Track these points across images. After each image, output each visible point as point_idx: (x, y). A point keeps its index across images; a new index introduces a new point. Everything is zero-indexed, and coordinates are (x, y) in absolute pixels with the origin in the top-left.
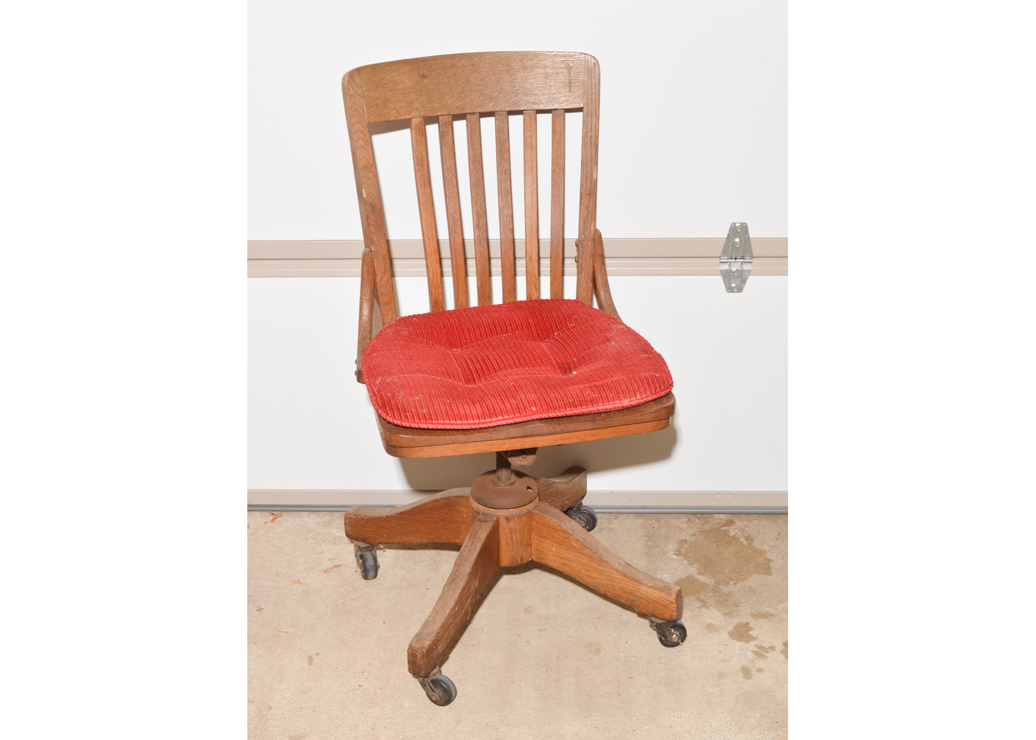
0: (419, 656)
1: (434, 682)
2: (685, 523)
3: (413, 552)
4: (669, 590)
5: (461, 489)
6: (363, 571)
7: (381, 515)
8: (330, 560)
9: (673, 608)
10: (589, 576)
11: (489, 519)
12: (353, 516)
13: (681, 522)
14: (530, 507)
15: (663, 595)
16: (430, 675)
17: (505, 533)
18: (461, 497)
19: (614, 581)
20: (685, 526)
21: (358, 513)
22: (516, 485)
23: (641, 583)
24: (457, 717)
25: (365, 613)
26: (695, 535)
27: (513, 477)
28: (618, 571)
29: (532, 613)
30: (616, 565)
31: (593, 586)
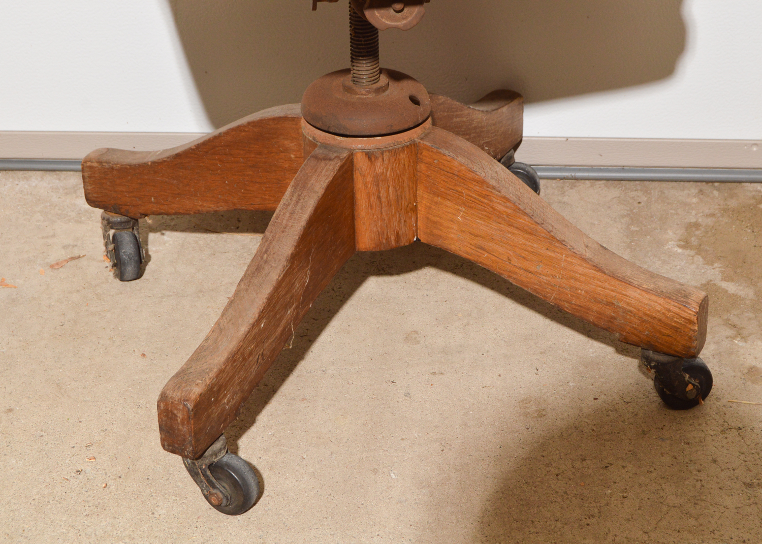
0: (180, 416)
1: (212, 467)
2: (695, 197)
3: (213, 236)
4: (686, 296)
5: (285, 106)
6: (114, 265)
7: (145, 160)
8: (65, 247)
9: (691, 333)
10: (526, 270)
11: (333, 156)
12: (95, 165)
13: (689, 194)
14: (414, 134)
15: (673, 307)
16: (207, 454)
17: (365, 185)
18: (284, 119)
19: (576, 280)
20: (695, 200)
21: (105, 158)
22: (387, 92)
23: (630, 284)
24: (260, 537)
25: (111, 338)
26: (713, 215)
27: (384, 79)
28: (584, 260)
29: (418, 342)
30: (580, 249)
31: (535, 290)
